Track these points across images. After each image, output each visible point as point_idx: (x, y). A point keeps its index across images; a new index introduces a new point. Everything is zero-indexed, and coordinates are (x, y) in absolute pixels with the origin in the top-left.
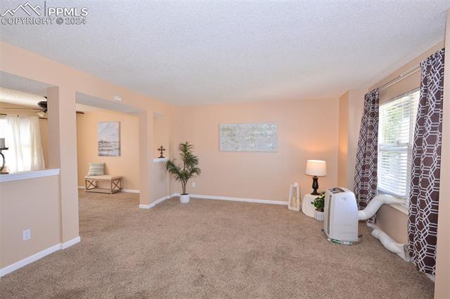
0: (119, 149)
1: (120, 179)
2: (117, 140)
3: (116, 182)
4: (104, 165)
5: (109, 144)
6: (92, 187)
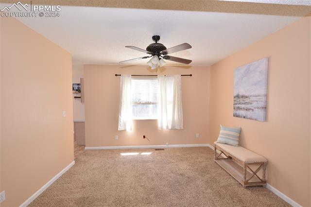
1: (263, 165)
3: (254, 168)
6: (223, 156)
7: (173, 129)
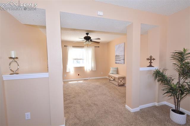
0: (124, 59)
1: (124, 78)
2: (123, 54)
3: (121, 79)
4: (117, 69)
5: (119, 57)
6: (112, 79)
7: (92, 70)
